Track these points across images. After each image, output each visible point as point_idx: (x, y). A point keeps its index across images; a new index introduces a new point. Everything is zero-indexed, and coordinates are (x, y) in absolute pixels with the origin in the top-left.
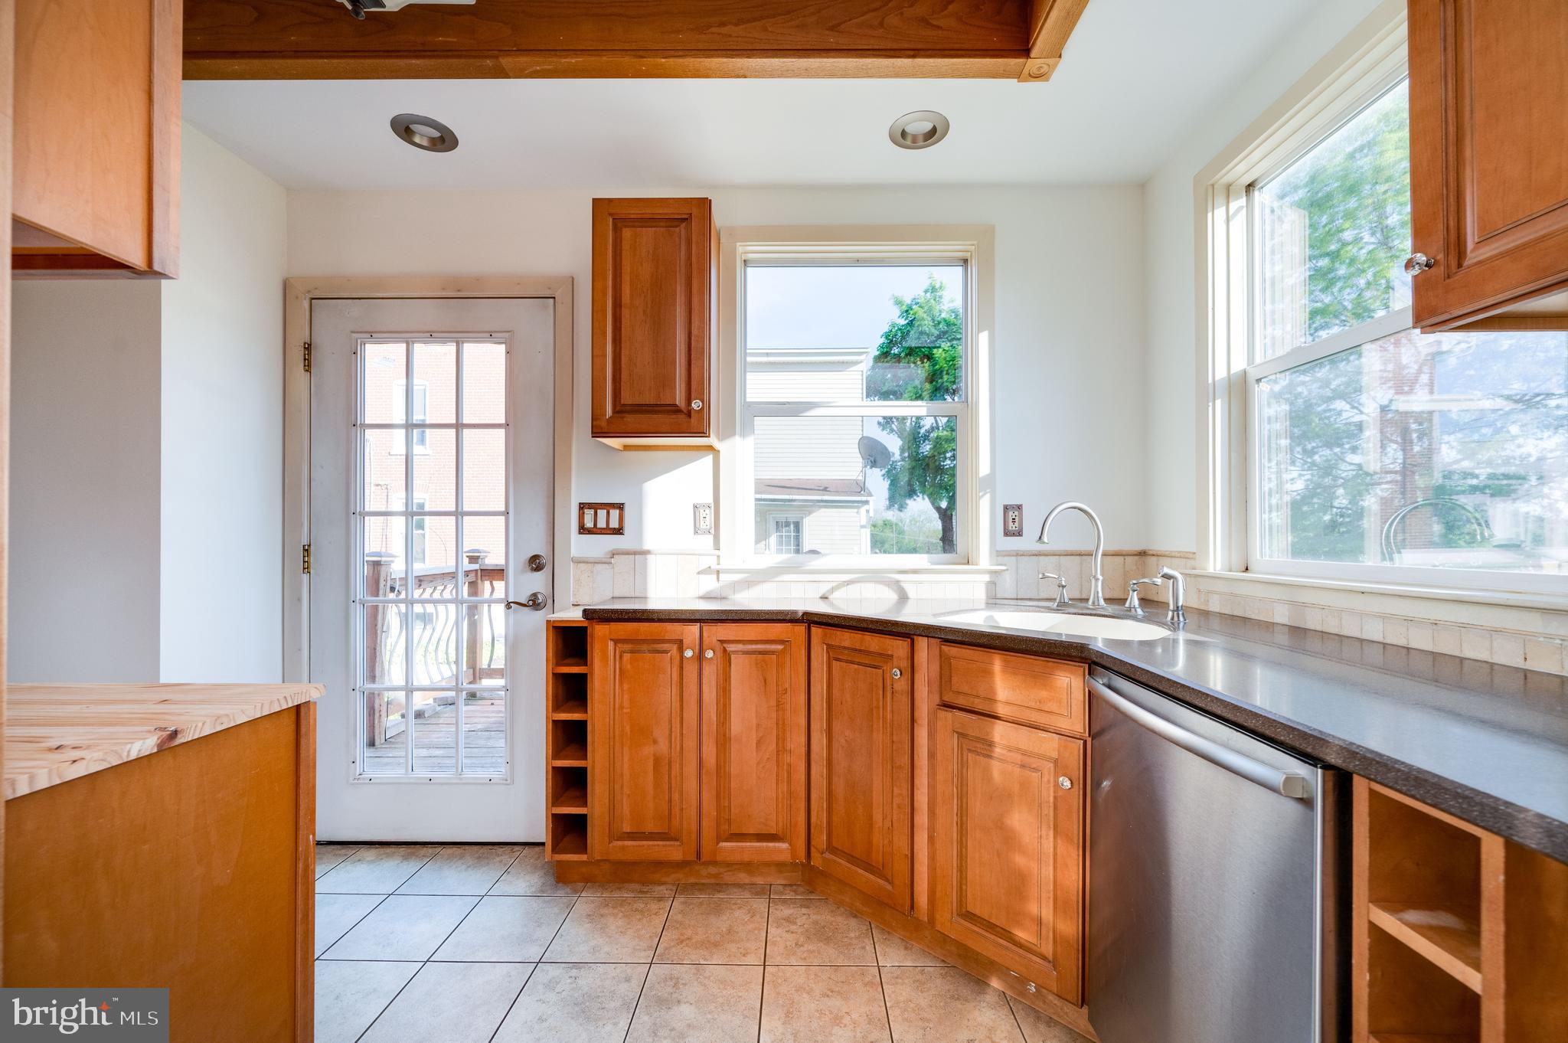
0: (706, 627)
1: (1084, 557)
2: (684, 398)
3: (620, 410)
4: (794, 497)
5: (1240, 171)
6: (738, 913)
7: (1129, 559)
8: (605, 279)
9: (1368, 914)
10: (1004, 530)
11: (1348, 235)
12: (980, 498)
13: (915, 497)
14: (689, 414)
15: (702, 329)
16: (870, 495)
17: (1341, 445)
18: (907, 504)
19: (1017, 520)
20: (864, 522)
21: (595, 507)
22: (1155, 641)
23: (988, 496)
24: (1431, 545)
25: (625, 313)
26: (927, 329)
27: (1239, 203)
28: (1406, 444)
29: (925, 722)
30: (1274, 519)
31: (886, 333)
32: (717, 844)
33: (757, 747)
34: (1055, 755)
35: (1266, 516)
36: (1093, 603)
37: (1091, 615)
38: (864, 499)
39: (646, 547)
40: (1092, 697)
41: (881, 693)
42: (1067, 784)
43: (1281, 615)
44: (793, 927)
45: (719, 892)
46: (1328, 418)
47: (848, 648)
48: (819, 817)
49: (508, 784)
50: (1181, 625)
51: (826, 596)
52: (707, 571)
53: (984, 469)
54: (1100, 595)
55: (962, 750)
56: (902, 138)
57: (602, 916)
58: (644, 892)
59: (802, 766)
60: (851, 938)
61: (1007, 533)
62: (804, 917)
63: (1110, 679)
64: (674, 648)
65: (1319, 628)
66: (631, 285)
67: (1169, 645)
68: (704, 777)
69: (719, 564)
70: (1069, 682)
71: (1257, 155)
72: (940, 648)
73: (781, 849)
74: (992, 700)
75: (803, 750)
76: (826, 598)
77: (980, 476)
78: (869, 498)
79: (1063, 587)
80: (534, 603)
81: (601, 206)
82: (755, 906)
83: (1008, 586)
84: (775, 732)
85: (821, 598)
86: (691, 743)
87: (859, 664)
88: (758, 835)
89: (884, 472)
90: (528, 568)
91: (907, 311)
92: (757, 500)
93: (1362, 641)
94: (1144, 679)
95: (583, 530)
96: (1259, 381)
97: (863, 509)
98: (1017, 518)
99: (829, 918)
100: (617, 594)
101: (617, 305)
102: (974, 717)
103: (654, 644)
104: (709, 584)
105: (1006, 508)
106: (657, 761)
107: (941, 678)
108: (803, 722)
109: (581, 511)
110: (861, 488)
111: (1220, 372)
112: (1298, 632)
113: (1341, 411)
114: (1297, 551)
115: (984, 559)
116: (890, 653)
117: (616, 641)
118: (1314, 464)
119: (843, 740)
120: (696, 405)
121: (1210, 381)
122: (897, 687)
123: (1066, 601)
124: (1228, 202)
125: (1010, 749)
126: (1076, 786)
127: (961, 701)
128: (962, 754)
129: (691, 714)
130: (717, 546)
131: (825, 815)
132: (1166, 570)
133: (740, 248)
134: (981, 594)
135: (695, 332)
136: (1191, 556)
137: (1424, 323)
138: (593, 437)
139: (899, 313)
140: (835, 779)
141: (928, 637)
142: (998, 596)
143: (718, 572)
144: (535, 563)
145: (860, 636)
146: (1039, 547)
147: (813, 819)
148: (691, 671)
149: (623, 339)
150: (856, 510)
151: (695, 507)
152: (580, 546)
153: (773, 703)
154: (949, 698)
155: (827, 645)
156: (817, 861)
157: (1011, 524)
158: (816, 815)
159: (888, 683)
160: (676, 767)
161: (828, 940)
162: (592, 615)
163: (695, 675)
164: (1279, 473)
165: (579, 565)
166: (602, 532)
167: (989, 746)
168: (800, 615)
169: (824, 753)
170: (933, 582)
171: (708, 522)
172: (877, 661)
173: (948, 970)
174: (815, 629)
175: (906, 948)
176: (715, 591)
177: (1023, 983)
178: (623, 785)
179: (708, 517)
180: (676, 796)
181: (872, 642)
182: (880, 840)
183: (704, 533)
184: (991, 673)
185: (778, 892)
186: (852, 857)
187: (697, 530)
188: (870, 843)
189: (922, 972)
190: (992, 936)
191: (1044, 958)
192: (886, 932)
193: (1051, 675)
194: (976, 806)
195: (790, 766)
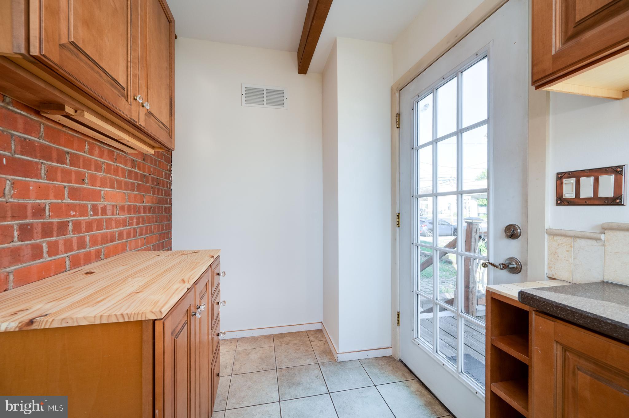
21: (577, 175)
95: (561, 200)
109: (559, 182)
144: (511, 232)
152: (557, 218)
165: (556, 238)
166: (587, 202)
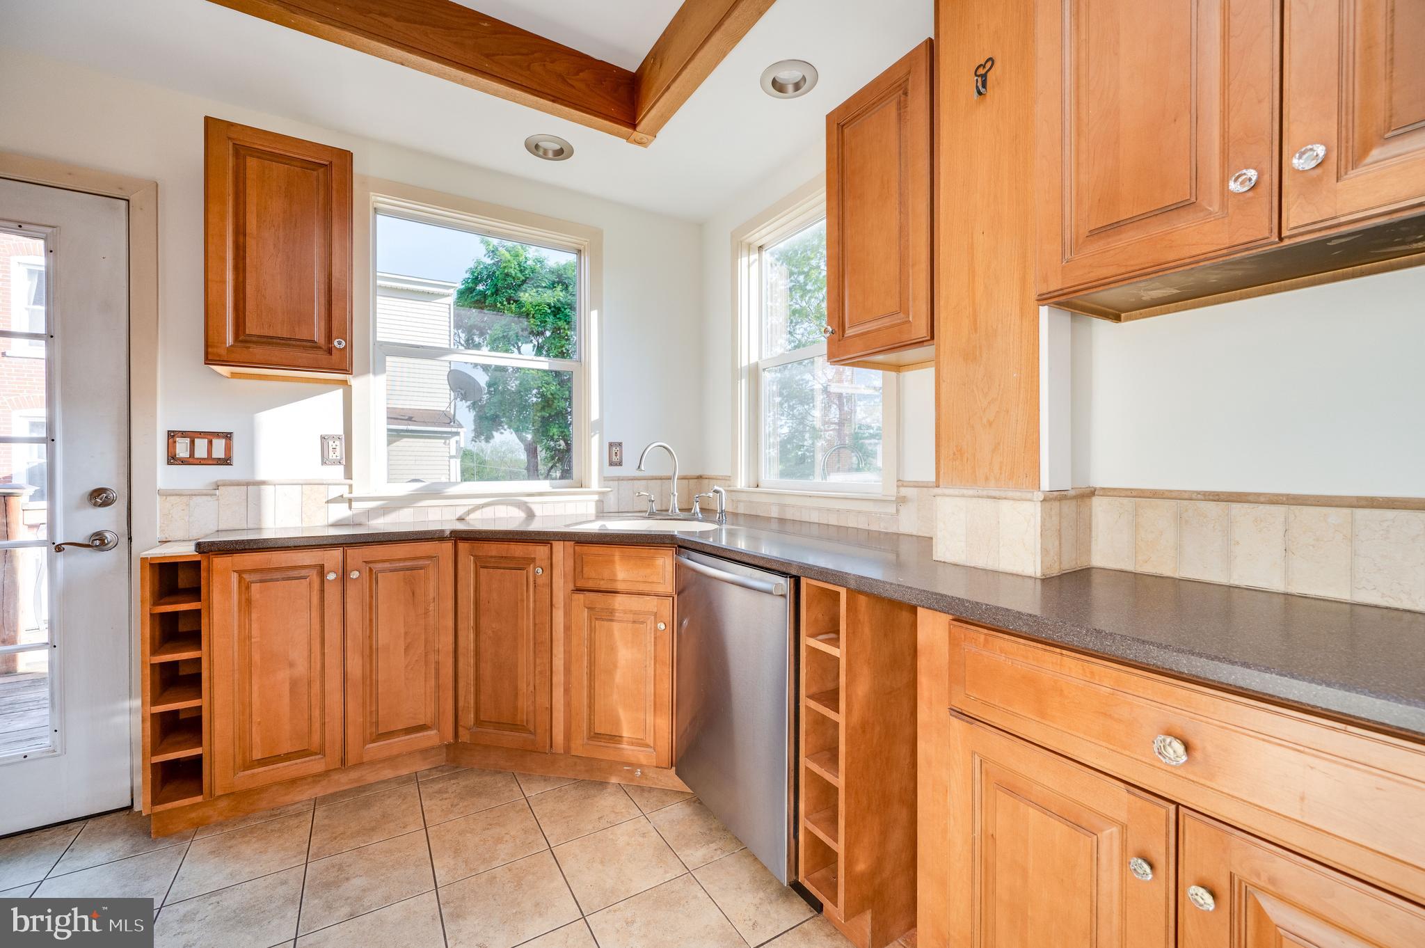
0: (350, 551)
1: (664, 481)
2: (323, 335)
3: (242, 338)
5: (757, 237)
6: (388, 802)
7: (692, 481)
8: (224, 203)
9: (806, 641)
10: (610, 461)
11: (814, 262)
12: (592, 437)
13: (502, 431)
14: (330, 351)
15: (344, 272)
16: (460, 426)
17: (808, 404)
18: (493, 437)
19: (618, 454)
20: (453, 453)
21: (192, 436)
22: (709, 531)
23: (597, 436)
24: (850, 470)
25: (251, 244)
26: (513, 272)
27: (755, 256)
28: (841, 407)
29: (562, 606)
30: (772, 453)
31: (471, 269)
32: (364, 745)
33: (405, 652)
34: (655, 610)
35: (767, 451)
36: (672, 511)
37: (671, 519)
38: (454, 430)
39: (261, 476)
40: (679, 567)
41: (525, 588)
42: (663, 627)
43: (774, 513)
44: (445, 796)
45: (364, 791)
46: (802, 385)
47: (495, 557)
48: (466, 699)
49: (56, 756)
50: (724, 522)
51: (463, 517)
52: (340, 499)
53: (595, 415)
54: (676, 506)
55: (590, 620)
56: (535, 148)
57: (230, 847)
58: (275, 815)
59: (451, 661)
60: (500, 788)
61: (611, 464)
62: (455, 786)
63: (689, 555)
64: (314, 573)
65: (792, 518)
66: (258, 216)
67: (717, 533)
68: (349, 691)
69: (351, 493)
70: (665, 562)
71: (764, 232)
72: (574, 549)
73: (428, 737)
74: (614, 580)
75: (451, 647)
76: (463, 519)
77: (592, 420)
78: (459, 430)
79: (653, 501)
80: (98, 542)
81: (215, 126)
82: (404, 791)
83: (612, 503)
84: (422, 637)
85: (458, 519)
86: (332, 661)
87: (505, 568)
88: (406, 729)
89: (469, 403)
90: (88, 504)
91: (493, 251)
92: (389, 430)
93: (810, 523)
94: (708, 551)
95: (172, 459)
96: (764, 370)
97: (453, 440)
98: (618, 452)
99: (477, 780)
100: (220, 528)
101: (240, 234)
102: (600, 594)
103: (288, 573)
104: (340, 512)
105: (611, 445)
106: (294, 684)
107: (575, 570)
108: (451, 623)
109: (171, 440)
110: (450, 420)
111: (744, 362)
112: (782, 521)
113: (809, 380)
114: (783, 474)
115: (595, 484)
116: (533, 556)
117: (240, 573)
118: (793, 415)
119: (490, 632)
120: (337, 343)
121: (739, 367)
122: (539, 581)
123: (654, 511)
124: (749, 255)
125: (625, 612)
126: (668, 628)
127: (591, 585)
128: (591, 622)
129: (333, 634)
130: (348, 474)
131: (472, 697)
132: (716, 488)
133: (374, 198)
134: (592, 510)
135: (336, 274)
136: (728, 478)
137: (831, 360)
138: (205, 364)
139: (485, 252)
140: (482, 665)
141: (564, 541)
142: (605, 510)
143: (350, 501)
144: (99, 497)
145: (506, 546)
146: (638, 474)
147: (461, 704)
148: (333, 595)
149: (248, 268)
150: (443, 441)
151: (323, 438)
152: (170, 478)
153: (421, 611)
154: (579, 584)
155: (475, 557)
156: (465, 737)
157: (614, 457)
158: (463, 699)
159: (531, 580)
160: (316, 686)
161: (480, 795)
163: (338, 597)
164: (774, 422)
165: (169, 498)
166: (201, 462)
167: (611, 613)
168: (448, 533)
169: (472, 646)
170: (554, 502)
171: (338, 453)
172: (523, 564)
173: (579, 783)
174: (461, 545)
175: (545, 780)
176: (347, 519)
177: (632, 772)
178: (251, 715)
179: (338, 448)
180: (316, 713)
181: (518, 550)
182: (524, 703)
183: (334, 463)
184: (613, 562)
185: (424, 777)
186: (499, 725)
187: (324, 461)
188: (516, 708)
189: (560, 791)
190: (613, 745)
191: (647, 746)
192: (529, 777)
193: (653, 558)
194: (602, 657)
195: (437, 663)
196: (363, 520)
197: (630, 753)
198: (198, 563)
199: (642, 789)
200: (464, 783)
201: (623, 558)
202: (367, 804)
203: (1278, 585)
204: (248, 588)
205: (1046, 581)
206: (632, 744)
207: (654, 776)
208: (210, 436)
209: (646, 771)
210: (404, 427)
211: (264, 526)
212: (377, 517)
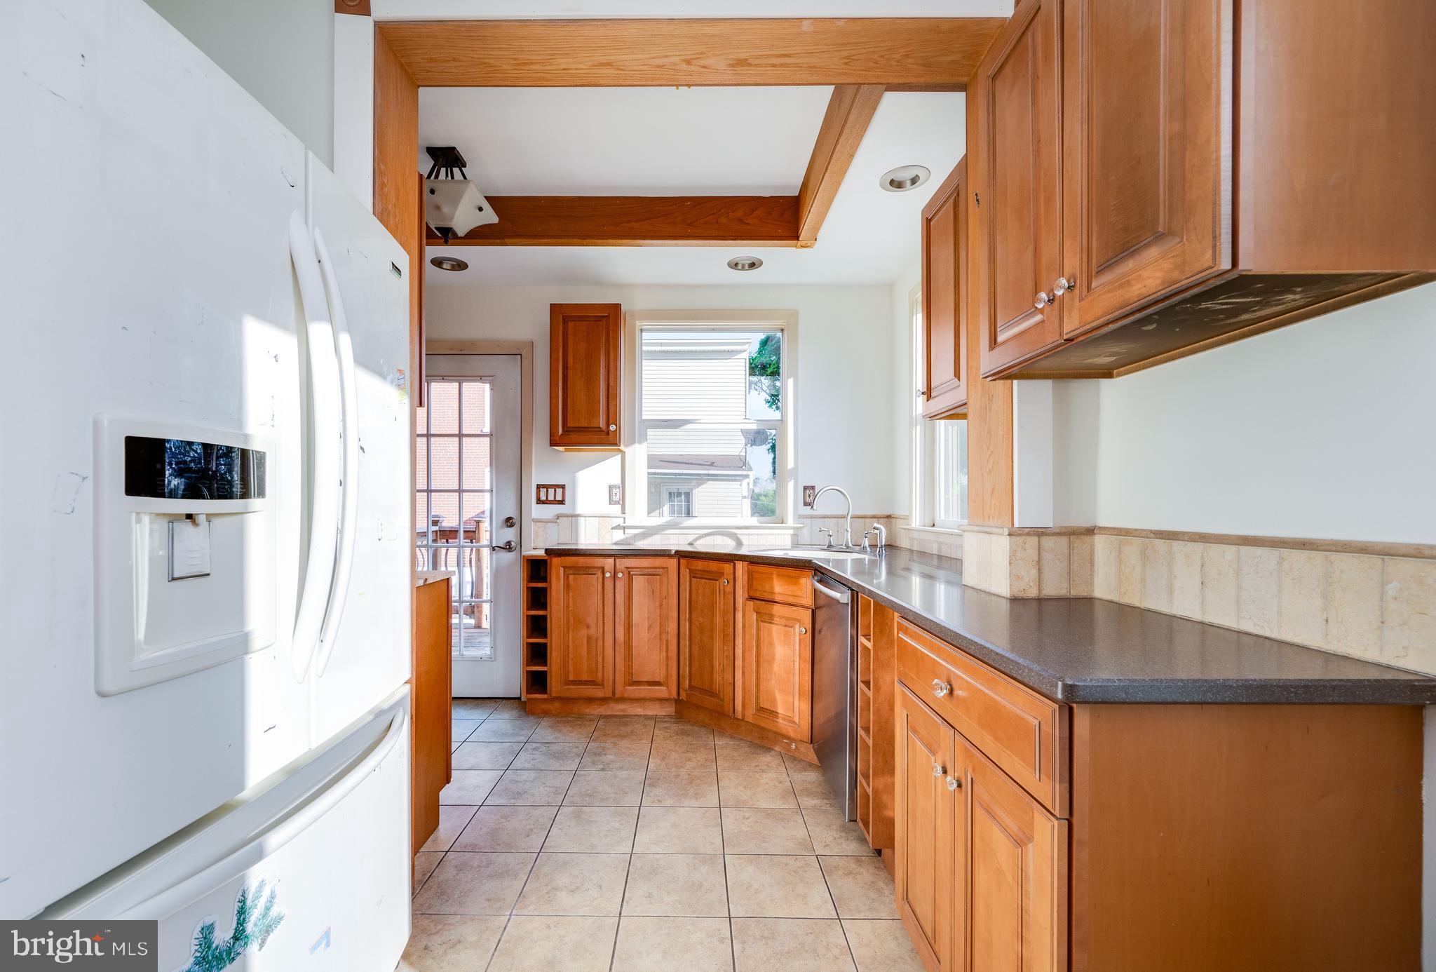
0: (617, 560)
2: (605, 424)
3: (567, 430)
4: (685, 472)
7: (875, 520)
8: (558, 352)
9: (860, 639)
10: (804, 502)
12: (788, 482)
14: (608, 433)
15: (615, 382)
19: (811, 496)
20: (745, 493)
21: (547, 487)
23: (792, 481)
25: (570, 372)
29: (741, 609)
32: (625, 686)
33: (648, 630)
34: (799, 618)
36: (846, 545)
38: (745, 473)
39: (579, 511)
40: (814, 589)
41: (718, 594)
42: (804, 631)
47: (701, 570)
48: (686, 670)
49: (492, 661)
51: (693, 541)
52: (618, 527)
53: (791, 464)
54: (849, 540)
55: (758, 621)
56: (734, 265)
59: (675, 641)
61: (806, 504)
62: (675, 727)
64: (599, 574)
66: (574, 356)
68: (618, 649)
69: (625, 523)
72: (749, 567)
73: (662, 692)
74: (773, 593)
75: (675, 632)
76: (692, 544)
79: (831, 536)
80: (508, 547)
81: (555, 308)
83: (805, 537)
84: (659, 621)
85: (689, 544)
86: (609, 628)
87: (706, 579)
88: (648, 682)
90: (505, 525)
92: (650, 474)
95: (539, 501)
97: (745, 482)
98: (812, 494)
100: (560, 542)
101: (565, 367)
102: (763, 603)
103: (588, 571)
104: (619, 535)
105: (805, 488)
106: (589, 638)
107: (749, 583)
108: (675, 615)
109: (538, 490)
110: (743, 463)
115: (790, 521)
116: (723, 572)
117: (564, 567)
119: (697, 623)
120: (612, 428)
122: (726, 590)
123: (850, 545)
125: (780, 617)
126: (807, 632)
127: (758, 595)
128: (758, 623)
129: (609, 611)
130: (623, 512)
131: (687, 668)
132: (900, 526)
133: (638, 324)
134: (788, 541)
135: (611, 384)
136: (907, 518)
138: (551, 446)
140: (693, 646)
141: (742, 561)
142: (800, 542)
143: (624, 528)
144: (509, 522)
145: (708, 563)
146: (825, 513)
147: (682, 672)
148: (609, 585)
149: (569, 388)
150: (740, 483)
151: (610, 487)
152: (538, 511)
153: (658, 604)
154: (752, 594)
155: (690, 569)
156: (684, 696)
157: (808, 498)
158: (682, 669)
159: (722, 588)
160: (600, 643)
161: (688, 735)
162: (549, 552)
163: (612, 586)
165: (537, 524)
166: (551, 503)
167: (771, 617)
168: (673, 553)
169: (687, 633)
170: (758, 535)
171: (618, 497)
172: (716, 576)
173: (753, 745)
174: (682, 561)
175: (731, 738)
176: (623, 540)
177: (789, 745)
178: (568, 653)
179: (618, 493)
180: (600, 659)
181: (713, 566)
182: (717, 677)
183: (615, 504)
184: (772, 579)
185: (661, 718)
186: (702, 690)
187: (611, 502)
188: (712, 680)
189: (738, 746)
190: (771, 718)
191: (795, 723)
192: (722, 732)
193: (798, 577)
194: (764, 650)
195: (667, 641)
196: (632, 541)
197: (782, 726)
198: (546, 561)
199: (794, 759)
200: (682, 727)
201: (780, 576)
202: (625, 724)
203: (1197, 616)
204: (568, 577)
205: (1015, 600)
206: (785, 720)
207: (804, 751)
208: (555, 486)
209: (799, 746)
210: (706, 472)
211: (579, 542)
212: (640, 540)
